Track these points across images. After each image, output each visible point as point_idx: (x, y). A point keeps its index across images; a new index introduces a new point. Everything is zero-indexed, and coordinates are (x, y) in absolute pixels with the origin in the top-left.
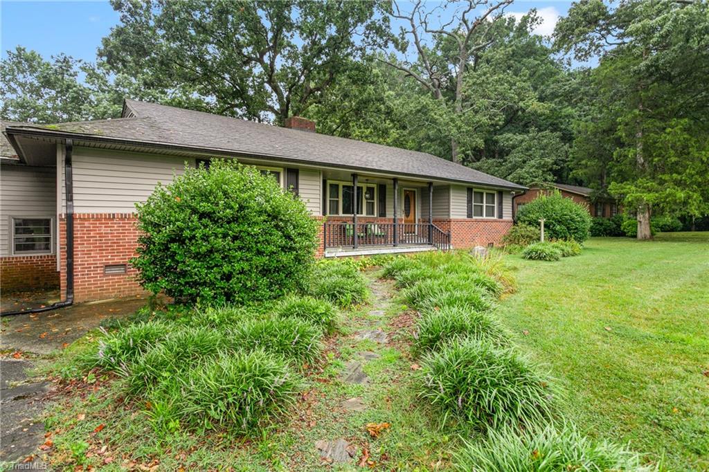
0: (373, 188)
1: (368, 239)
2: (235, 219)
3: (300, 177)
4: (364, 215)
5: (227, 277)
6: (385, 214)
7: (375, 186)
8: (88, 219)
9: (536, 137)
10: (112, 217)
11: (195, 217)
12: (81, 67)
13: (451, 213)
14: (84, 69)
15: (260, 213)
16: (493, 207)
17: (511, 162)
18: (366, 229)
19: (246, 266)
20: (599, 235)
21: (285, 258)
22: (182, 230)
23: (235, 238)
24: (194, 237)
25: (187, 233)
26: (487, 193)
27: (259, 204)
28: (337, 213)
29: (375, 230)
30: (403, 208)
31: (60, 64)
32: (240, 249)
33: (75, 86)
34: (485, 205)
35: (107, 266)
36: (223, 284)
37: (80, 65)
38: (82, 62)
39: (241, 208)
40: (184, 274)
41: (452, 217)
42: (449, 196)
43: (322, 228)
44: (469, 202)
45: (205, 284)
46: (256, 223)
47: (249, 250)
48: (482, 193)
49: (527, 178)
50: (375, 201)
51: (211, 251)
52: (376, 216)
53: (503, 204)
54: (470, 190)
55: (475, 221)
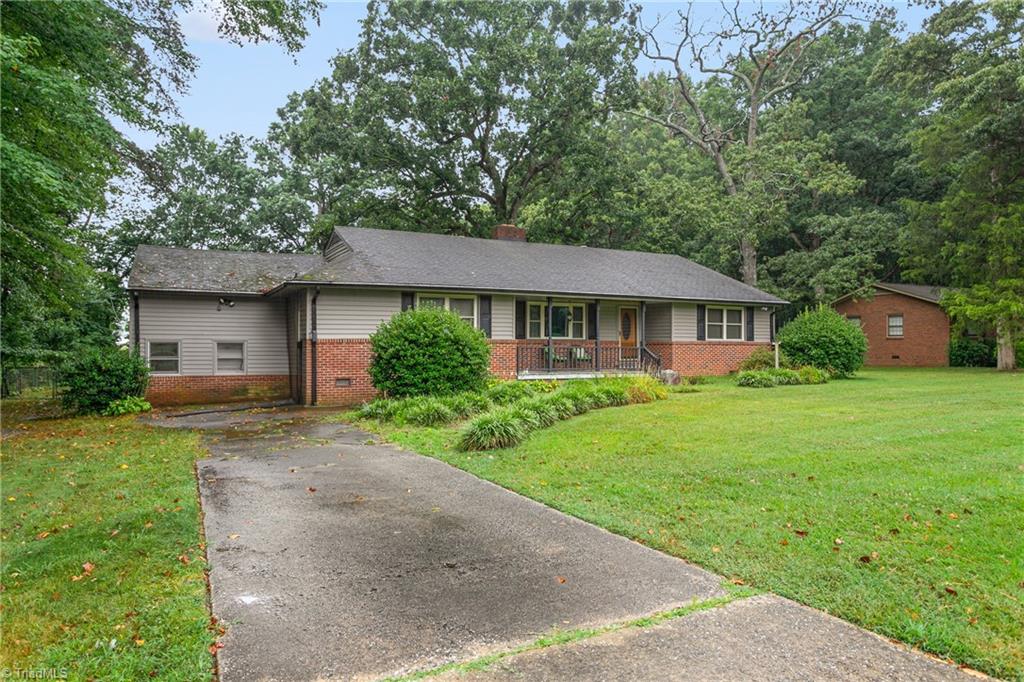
0: (581, 308)
1: (573, 364)
2: (430, 344)
3: (493, 303)
4: (570, 337)
5: (425, 381)
6: (596, 336)
7: (583, 305)
8: (325, 344)
9: (858, 222)
10: (340, 342)
11: (406, 343)
12: (251, 147)
13: (673, 335)
14: (255, 148)
15: (446, 340)
16: (740, 327)
17: (817, 259)
18: (571, 353)
19: (437, 375)
20: (961, 365)
21: (463, 370)
22: (399, 351)
23: (430, 356)
24: (406, 356)
25: (402, 353)
26: (728, 311)
27: (446, 335)
28: (539, 335)
29: (580, 353)
30: (620, 330)
31: (229, 145)
32: (434, 363)
33: (248, 173)
34: (725, 324)
35: (338, 380)
36: (423, 385)
37: (251, 143)
38: (253, 140)
39: (435, 337)
40: (400, 378)
41: (674, 340)
42: (671, 315)
43: (515, 351)
44: (701, 320)
45: (412, 385)
46: (444, 347)
47: (439, 364)
48: (722, 311)
49: (834, 282)
50: (584, 322)
51: (415, 365)
52: (584, 338)
53: (755, 323)
54: (701, 307)
55: (710, 343)
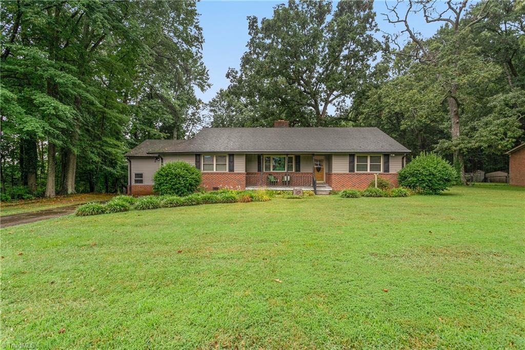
0: (292, 158)
3: (234, 157)
4: (285, 171)
6: (300, 170)
7: (293, 156)
13: (333, 170)
16: (380, 165)
26: (371, 157)
28: (269, 170)
34: (369, 163)
41: (333, 172)
42: (332, 160)
44: (352, 162)
48: (366, 157)
50: (293, 164)
52: (294, 171)
53: (390, 163)
54: (352, 155)
55: (357, 174)
